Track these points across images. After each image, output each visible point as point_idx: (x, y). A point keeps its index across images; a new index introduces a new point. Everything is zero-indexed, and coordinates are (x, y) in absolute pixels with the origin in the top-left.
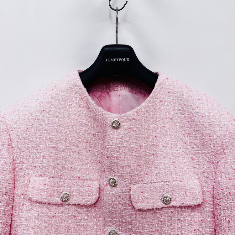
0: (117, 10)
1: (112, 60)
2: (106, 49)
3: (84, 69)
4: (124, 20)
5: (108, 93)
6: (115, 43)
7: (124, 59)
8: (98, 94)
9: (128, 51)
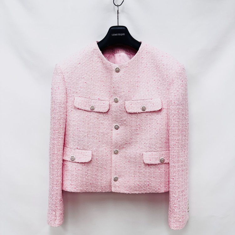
0: (118, 6)
1: (115, 35)
2: (112, 28)
3: (99, 41)
4: (122, 11)
5: (113, 55)
6: (117, 25)
7: (122, 34)
8: (108, 55)
9: (124, 30)
